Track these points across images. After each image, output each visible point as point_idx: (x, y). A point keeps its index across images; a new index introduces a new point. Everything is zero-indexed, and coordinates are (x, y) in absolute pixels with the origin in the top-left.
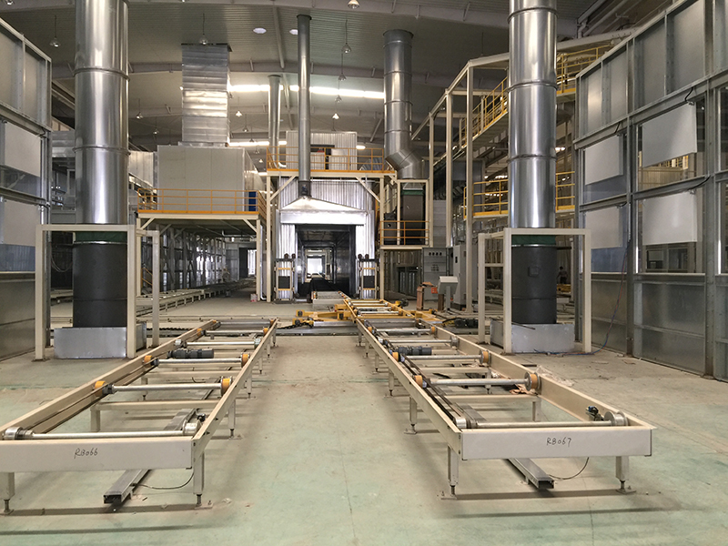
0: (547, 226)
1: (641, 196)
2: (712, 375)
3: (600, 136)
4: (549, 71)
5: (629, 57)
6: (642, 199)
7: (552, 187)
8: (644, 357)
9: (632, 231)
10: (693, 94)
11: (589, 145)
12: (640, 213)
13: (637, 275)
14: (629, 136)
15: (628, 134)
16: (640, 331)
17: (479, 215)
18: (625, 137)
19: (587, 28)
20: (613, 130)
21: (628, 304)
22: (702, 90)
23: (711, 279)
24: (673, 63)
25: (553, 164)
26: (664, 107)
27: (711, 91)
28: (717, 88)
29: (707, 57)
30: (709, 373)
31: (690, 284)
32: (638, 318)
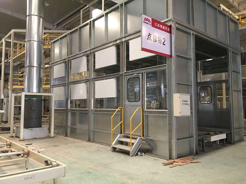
0: (39, 92)
1: (71, 83)
2: (90, 141)
3: (58, 63)
4: (41, 38)
5: (68, 39)
6: (71, 84)
7: (41, 78)
8: (71, 137)
9: (68, 95)
10: (86, 53)
11: (55, 65)
12: (70, 89)
13: (69, 109)
14: (67, 64)
15: (67, 63)
16: (70, 128)
17: (14, 87)
18: (66, 64)
19: (57, 27)
20: (63, 61)
21: (66, 119)
22: (88, 52)
23: (90, 110)
24: (80, 43)
25: (42, 70)
26: (78, 56)
27: (91, 53)
28: (92, 52)
29: (90, 43)
30: (89, 140)
31: (84, 112)
32: (69, 124)
